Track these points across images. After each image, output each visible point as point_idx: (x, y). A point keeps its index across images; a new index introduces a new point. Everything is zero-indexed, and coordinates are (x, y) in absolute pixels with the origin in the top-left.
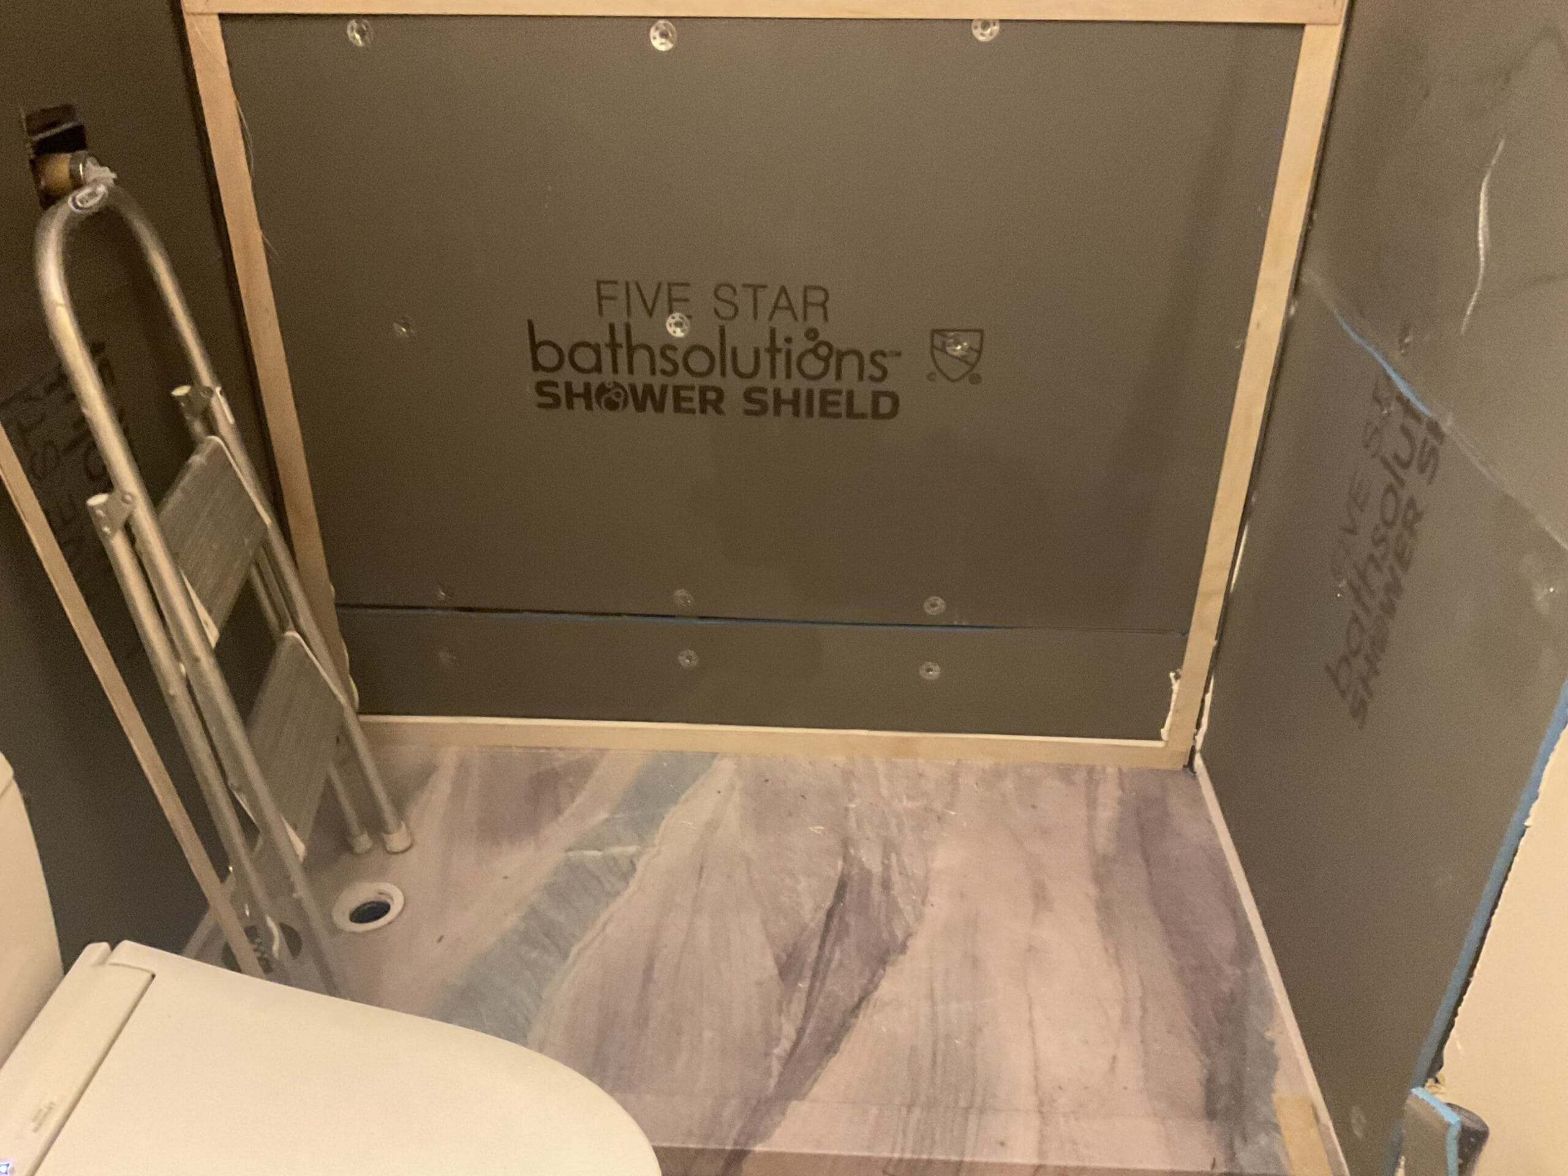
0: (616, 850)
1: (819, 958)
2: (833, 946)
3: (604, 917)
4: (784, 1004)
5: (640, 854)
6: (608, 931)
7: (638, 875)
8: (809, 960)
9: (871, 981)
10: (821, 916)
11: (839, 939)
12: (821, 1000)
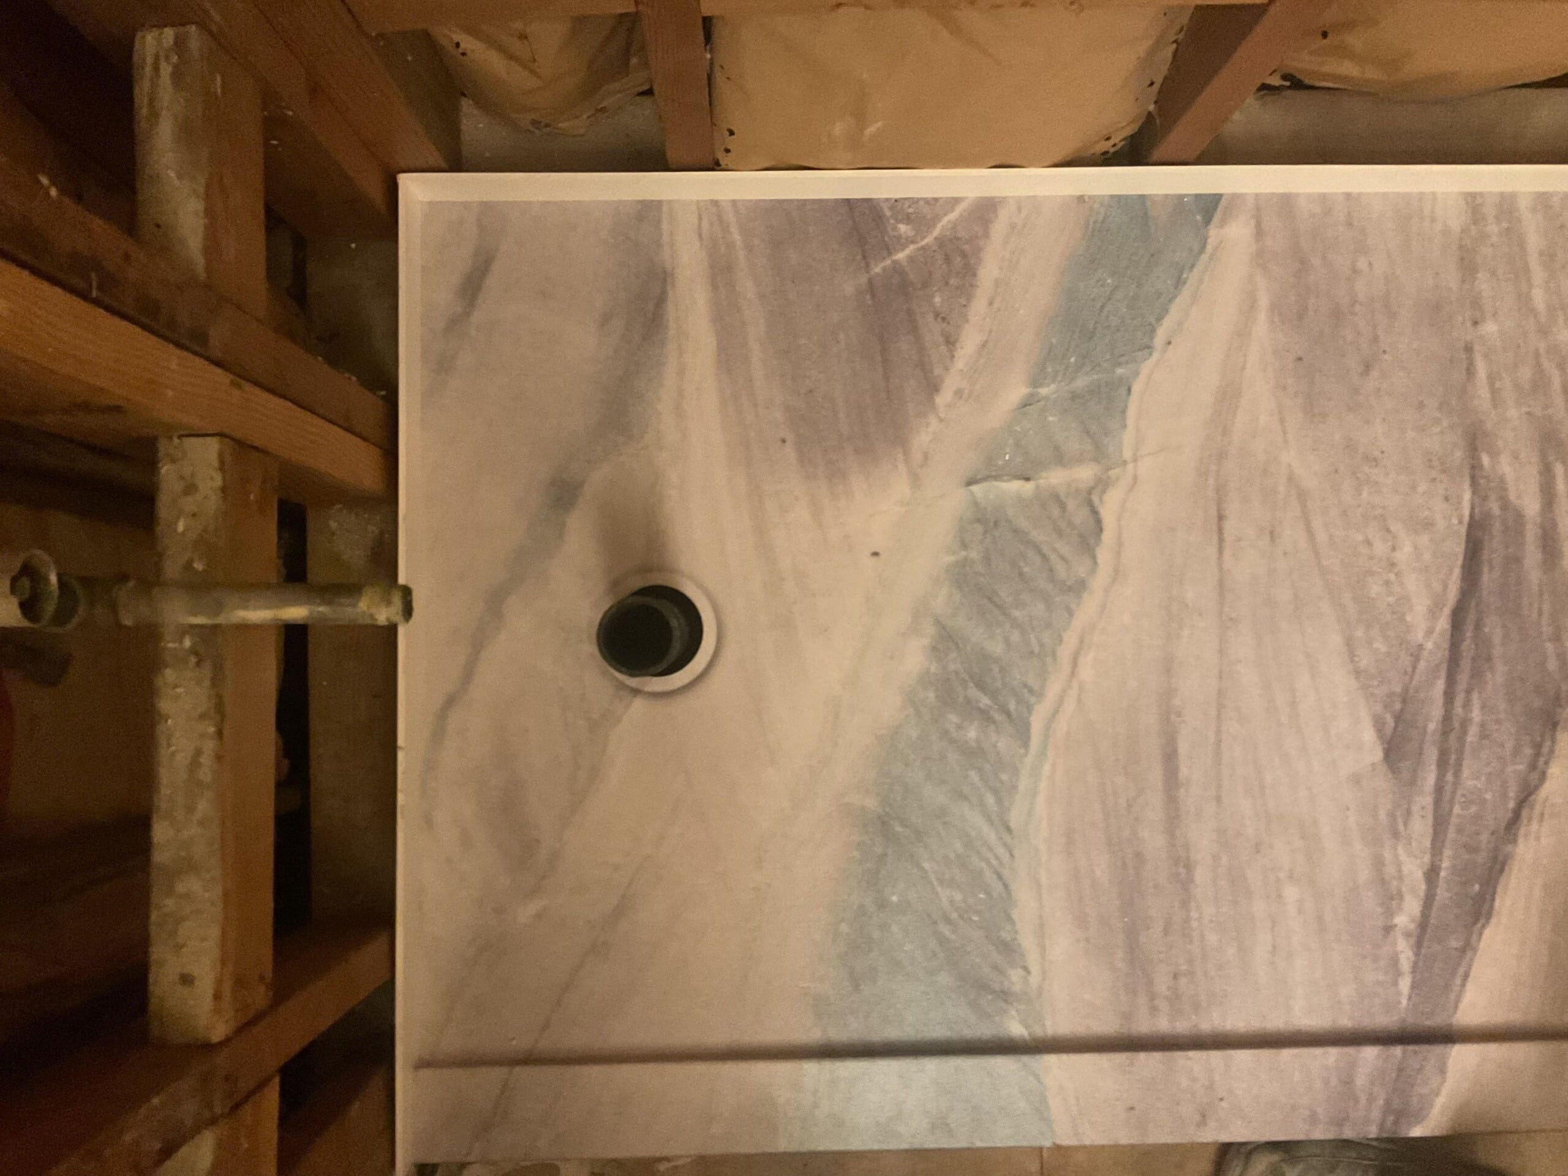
0: (1055, 478)
1: (1447, 718)
2: (1468, 692)
3: (1071, 640)
4: (1400, 821)
5: (1102, 484)
6: (1086, 672)
7: (1108, 536)
8: (1432, 726)
9: (1533, 766)
10: (1443, 623)
11: (1477, 675)
12: (1457, 810)
